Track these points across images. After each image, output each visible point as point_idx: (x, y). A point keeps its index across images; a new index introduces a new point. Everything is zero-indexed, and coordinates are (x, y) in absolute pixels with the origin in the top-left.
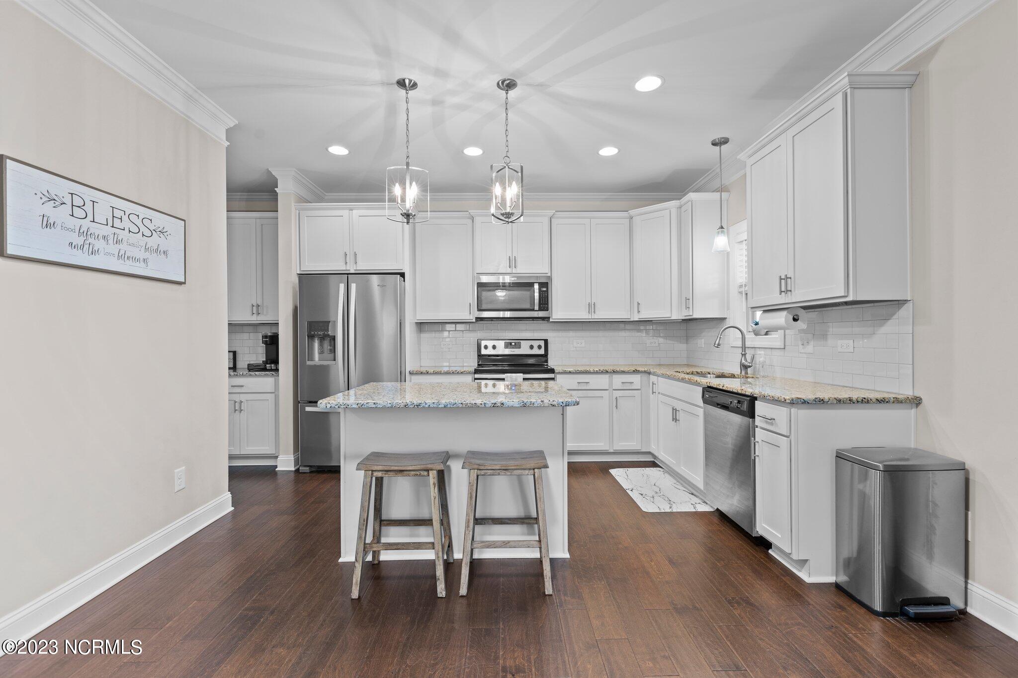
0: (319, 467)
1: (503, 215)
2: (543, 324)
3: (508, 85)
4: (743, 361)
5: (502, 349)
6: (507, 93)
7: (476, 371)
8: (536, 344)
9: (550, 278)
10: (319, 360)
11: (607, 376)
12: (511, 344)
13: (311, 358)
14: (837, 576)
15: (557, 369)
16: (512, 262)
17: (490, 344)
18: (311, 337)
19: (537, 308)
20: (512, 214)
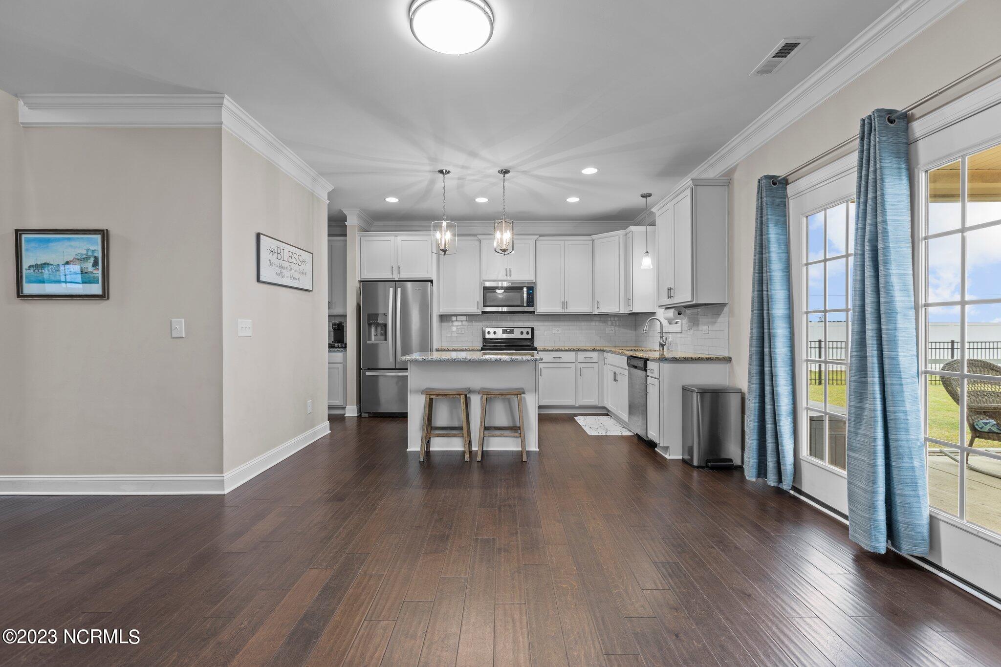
0: (374, 413)
1: (501, 250)
2: (530, 317)
3: (505, 172)
4: (661, 341)
5: (500, 334)
6: (504, 177)
7: (482, 349)
8: (525, 331)
9: (535, 283)
10: (375, 341)
11: (574, 353)
12: (507, 330)
13: (370, 339)
14: (683, 455)
15: (539, 348)
16: (508, 272)
17: (492, 330)
18: (370, 325)
19: (525, 305)
20: (507, 250)
